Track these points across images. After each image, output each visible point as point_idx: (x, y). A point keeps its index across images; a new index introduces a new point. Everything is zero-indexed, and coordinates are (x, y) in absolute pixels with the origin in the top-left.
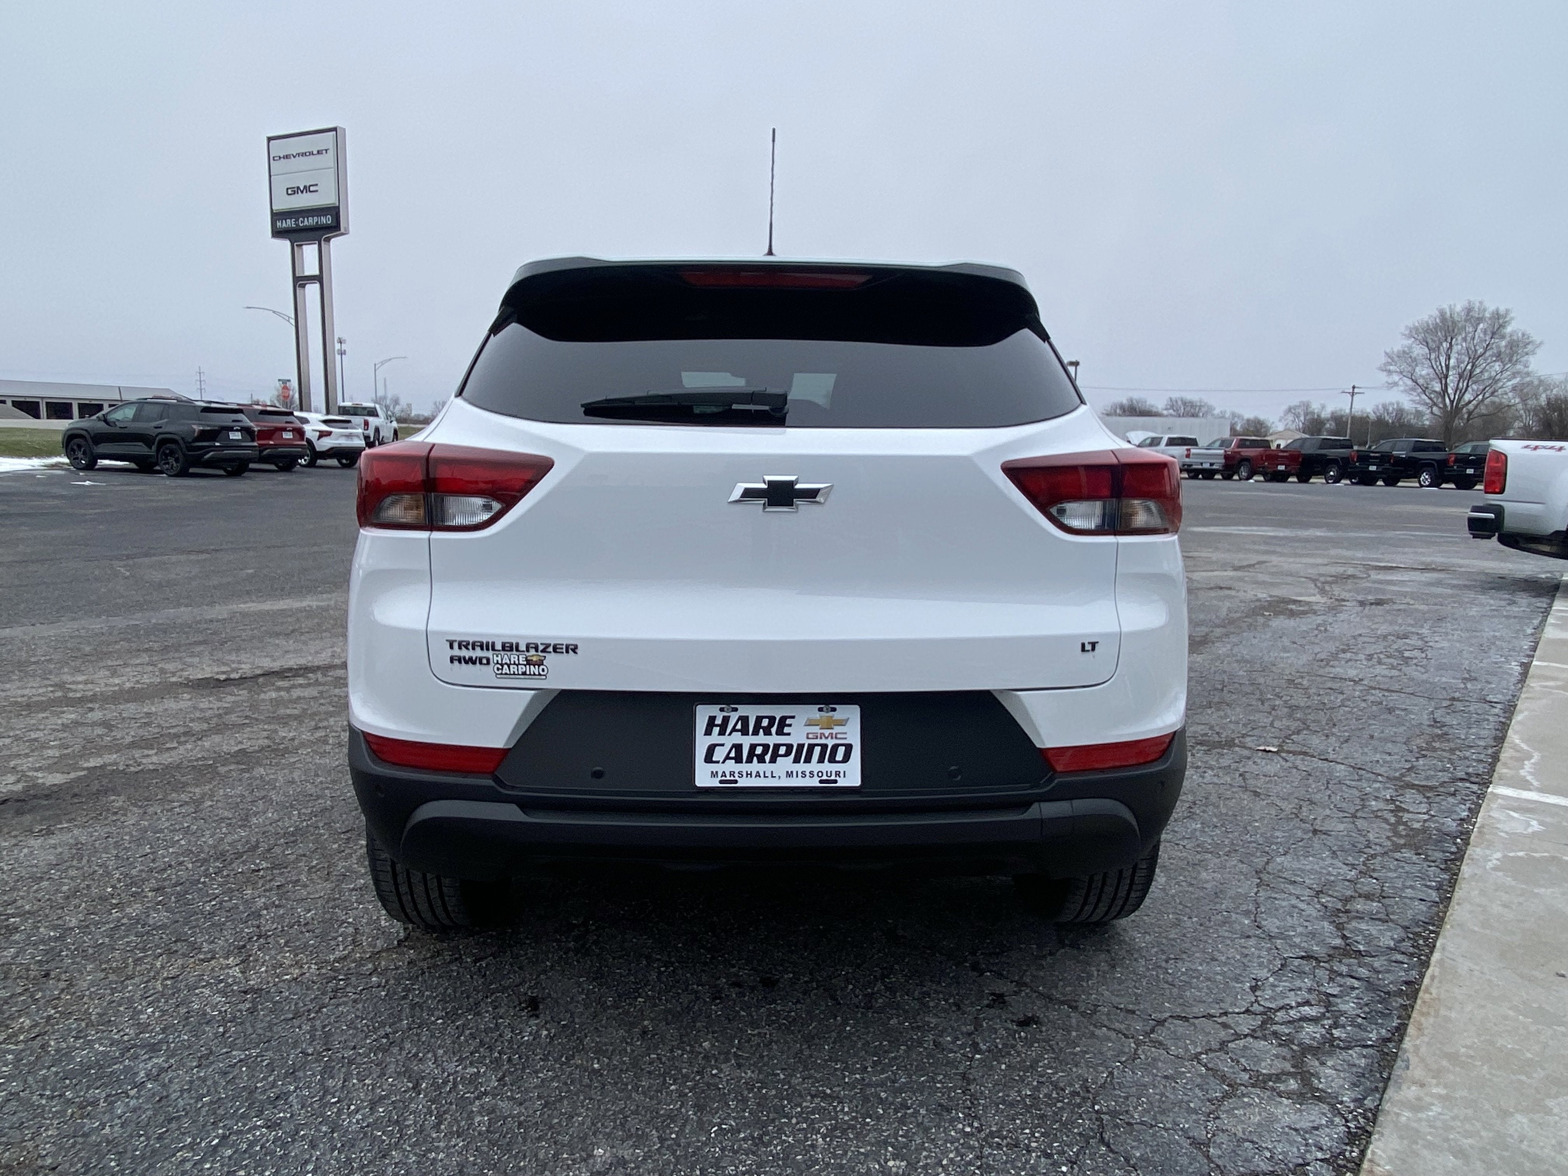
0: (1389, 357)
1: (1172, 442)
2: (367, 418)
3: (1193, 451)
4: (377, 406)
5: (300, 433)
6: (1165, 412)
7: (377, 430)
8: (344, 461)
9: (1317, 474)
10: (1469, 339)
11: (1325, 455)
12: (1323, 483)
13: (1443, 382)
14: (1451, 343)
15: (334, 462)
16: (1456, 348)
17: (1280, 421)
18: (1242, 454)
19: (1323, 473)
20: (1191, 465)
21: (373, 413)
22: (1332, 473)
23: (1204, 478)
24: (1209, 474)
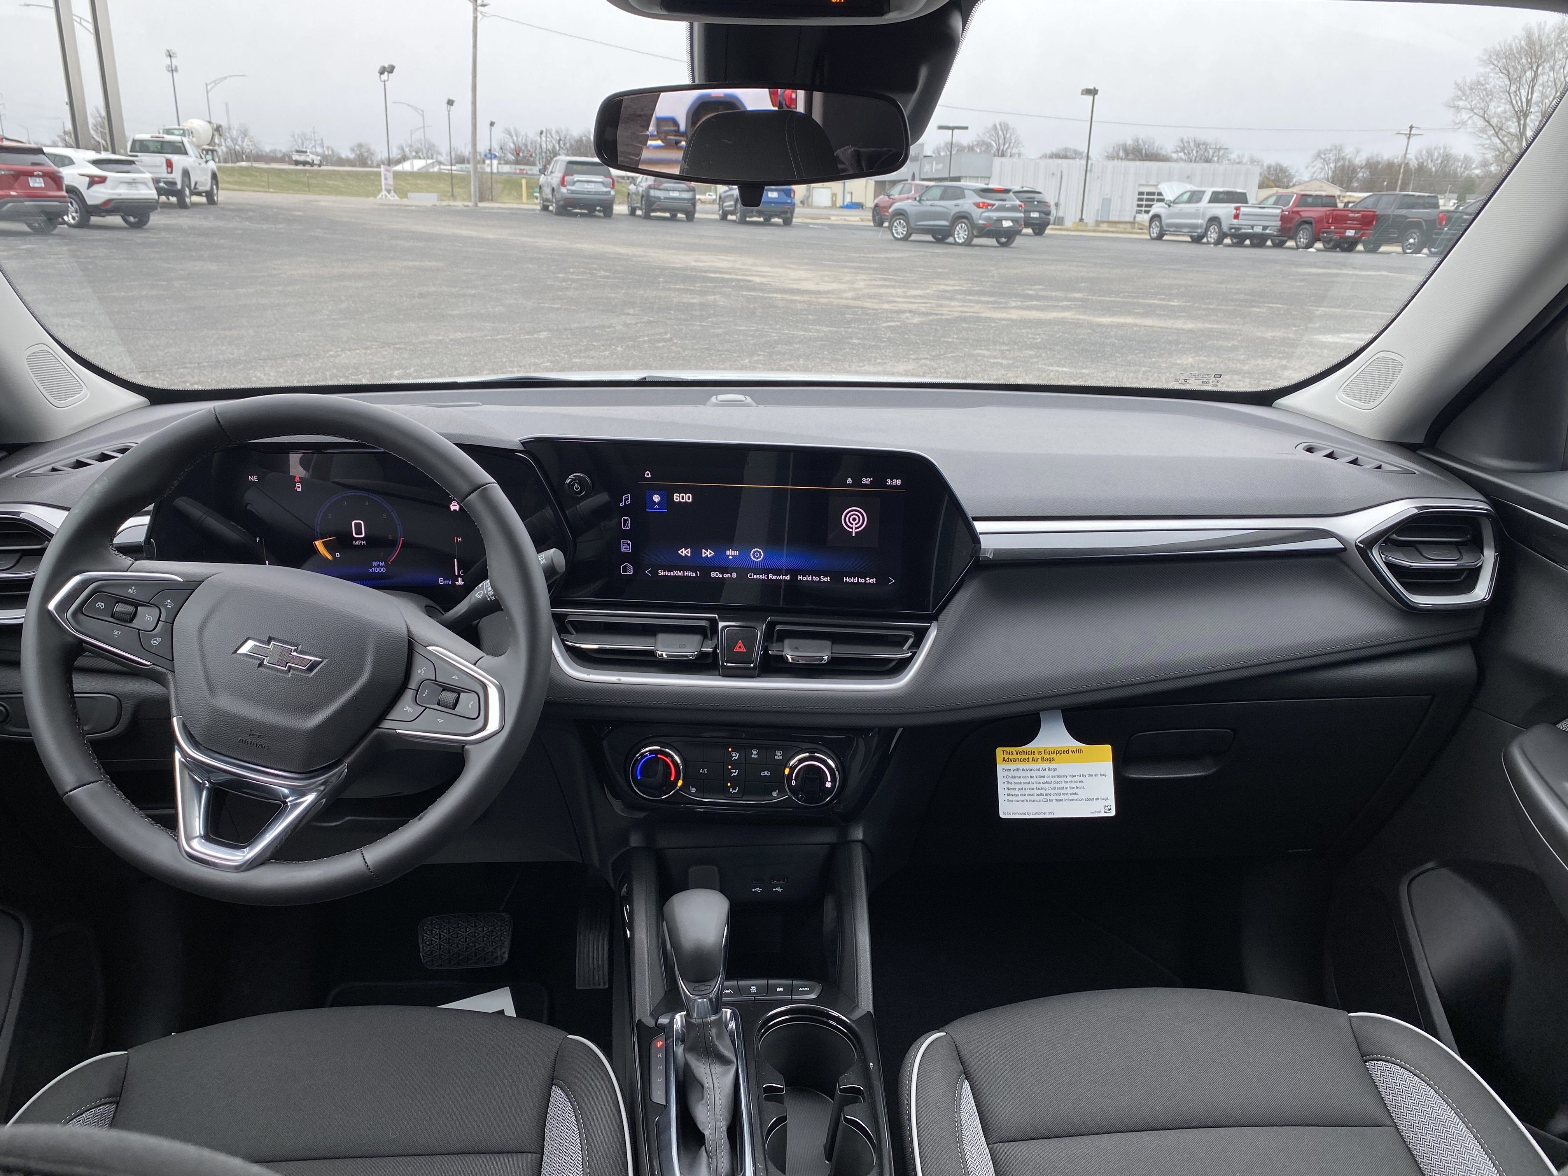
0: (1460, 89)
1: (1216, 198)
2: (169, 156)
3: (1243, 210)
4: (185, 140)
5: (55, 179)
6: (1175, 156)
7: (186, 173)
8: (132, 219)
9: (1390, 241)
10: (1557, 67)
11: (1405, 217)
12: (1399, 253)
13: (1522, 122)
14: (1536, 72)
15: (116, 220)
16: (1541, 80)
17: (1307, 168)
18: (1304, 214)
19: (1399, 240)
20: (1240, 229)
21: (180, 149)
22: (1411, 241)
23: (1253, 245)
24: (1259, 241)
